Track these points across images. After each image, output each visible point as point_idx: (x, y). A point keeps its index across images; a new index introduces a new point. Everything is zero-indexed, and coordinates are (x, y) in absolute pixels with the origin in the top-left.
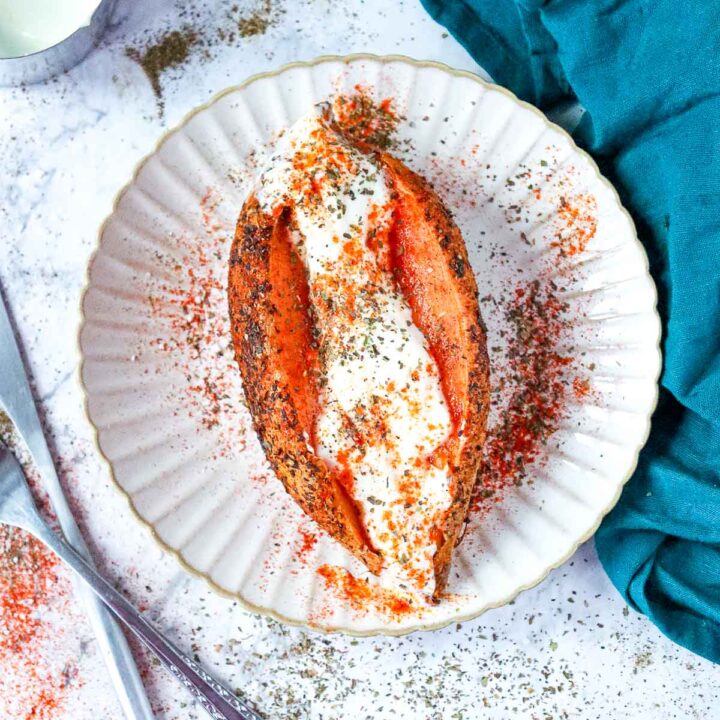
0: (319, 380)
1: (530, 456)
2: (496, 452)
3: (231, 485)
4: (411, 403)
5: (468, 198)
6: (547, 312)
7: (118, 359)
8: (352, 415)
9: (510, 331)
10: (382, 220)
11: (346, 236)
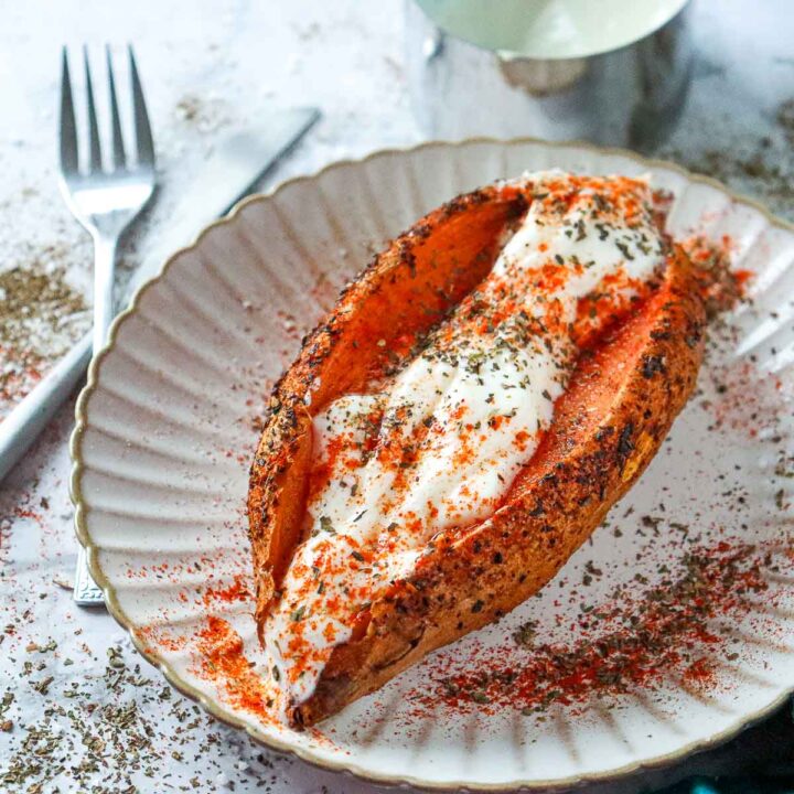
0: (391, 367)
1: (569, 697)
2: (535, 671)
3: (217, 488)
4: (464, 447)
5: (753, 424)
6: (737, 582)
7: (231, 290)
8: (390, 414)
9: (674, 573)
10: (617, 291)
11: (559, 259)
